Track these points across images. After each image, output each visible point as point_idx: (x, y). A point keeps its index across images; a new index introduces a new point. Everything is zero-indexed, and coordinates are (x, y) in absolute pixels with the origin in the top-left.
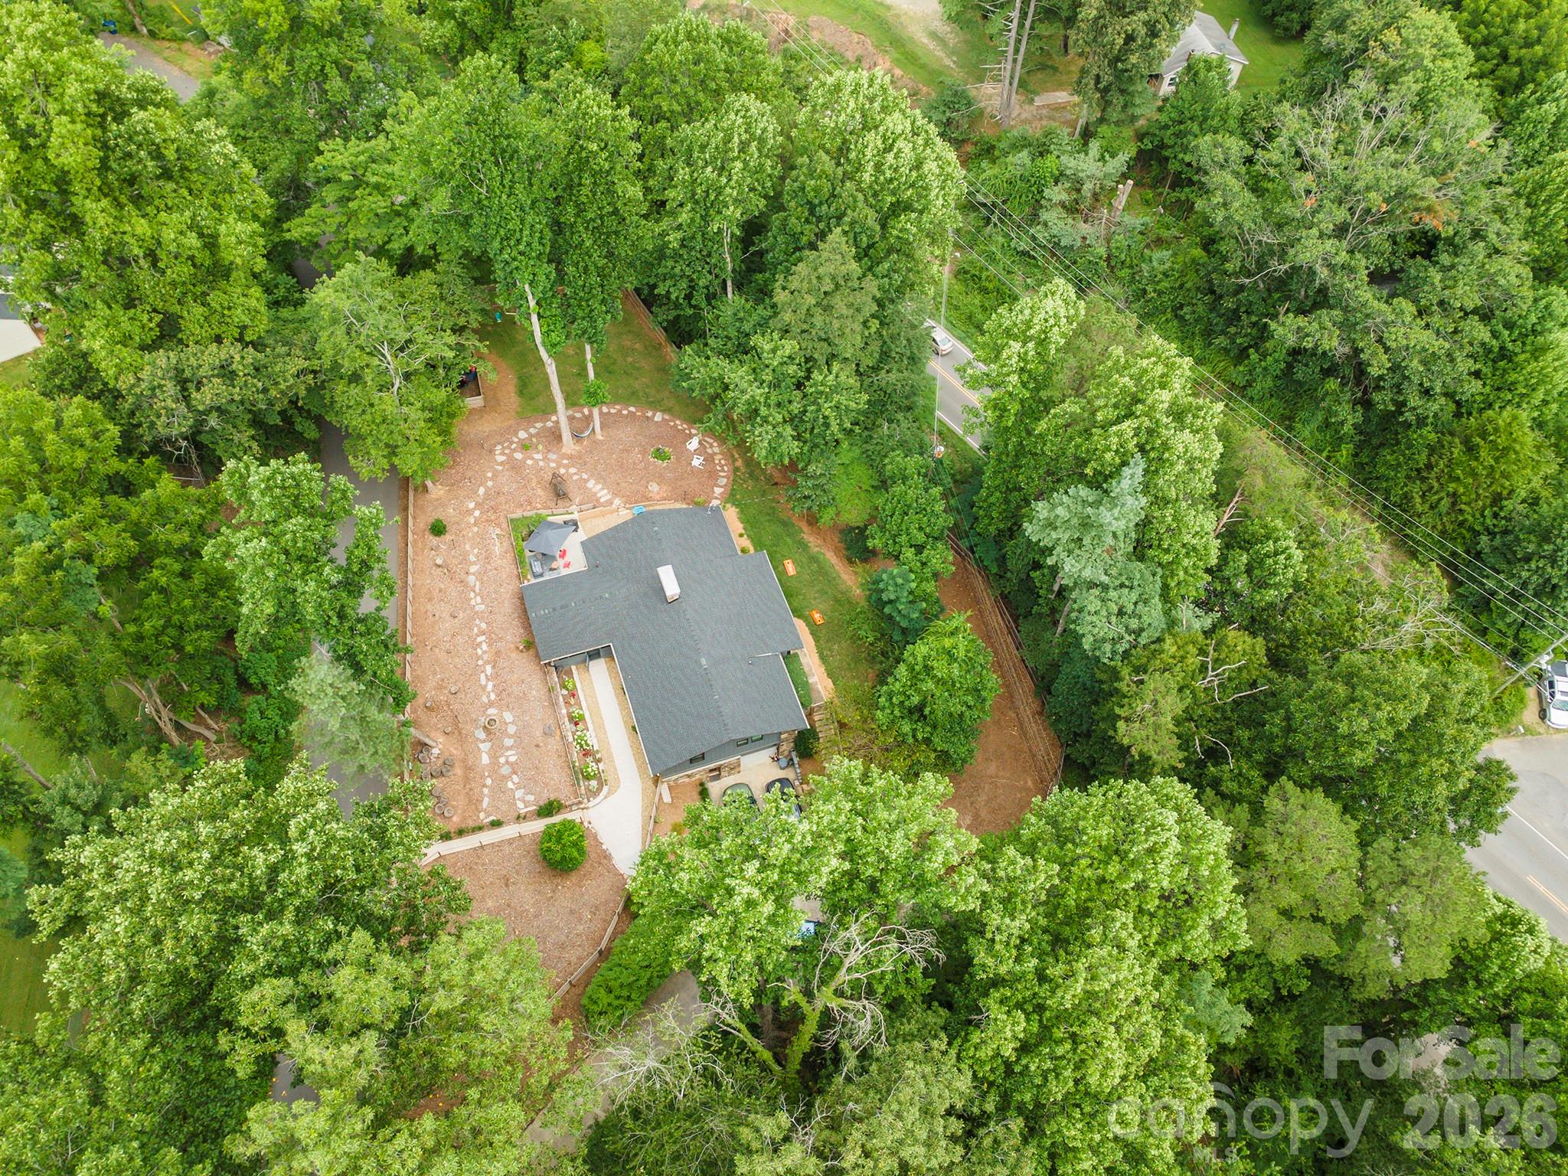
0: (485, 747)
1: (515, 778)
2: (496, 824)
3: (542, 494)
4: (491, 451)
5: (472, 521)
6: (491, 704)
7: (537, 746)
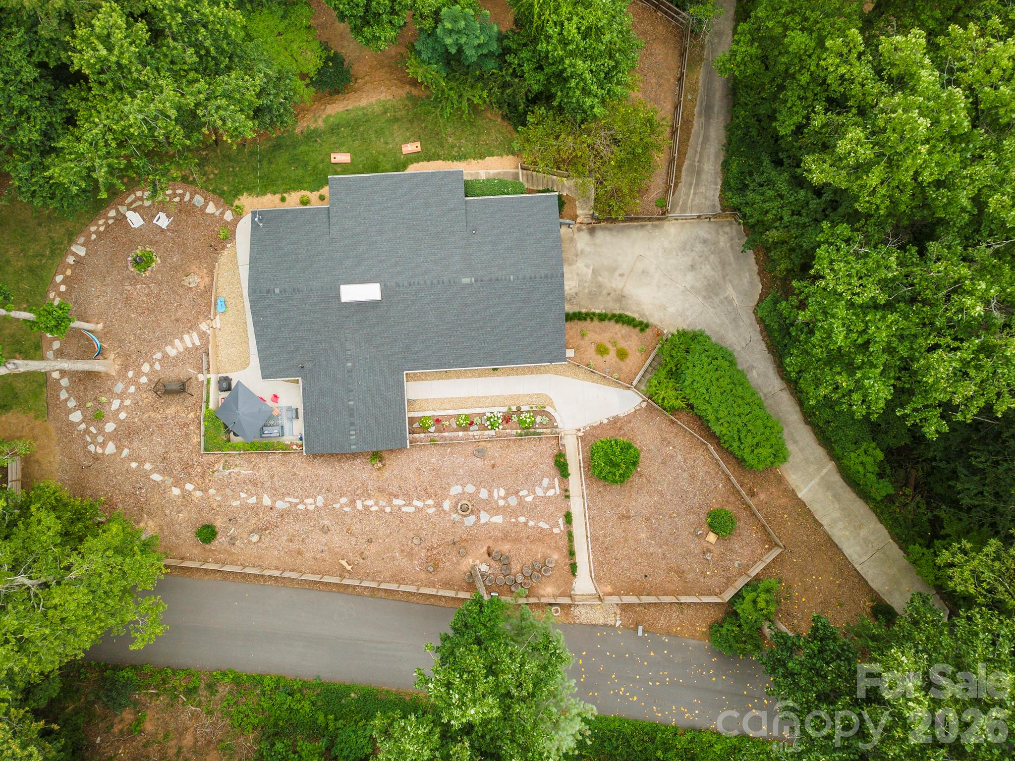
0: (484, 517)
1: (523, 493)
2: (568, 518)
3: (173, 409)
4: (96, 457)
5: (199, 494)
6: (438, 505)
7: (493, 466)
